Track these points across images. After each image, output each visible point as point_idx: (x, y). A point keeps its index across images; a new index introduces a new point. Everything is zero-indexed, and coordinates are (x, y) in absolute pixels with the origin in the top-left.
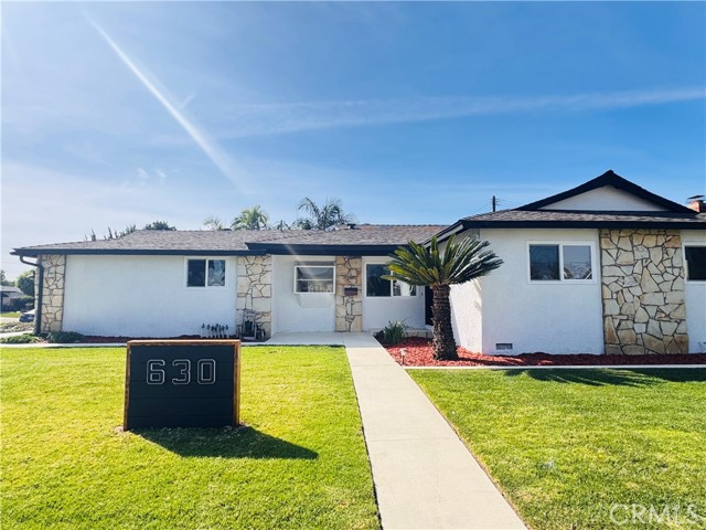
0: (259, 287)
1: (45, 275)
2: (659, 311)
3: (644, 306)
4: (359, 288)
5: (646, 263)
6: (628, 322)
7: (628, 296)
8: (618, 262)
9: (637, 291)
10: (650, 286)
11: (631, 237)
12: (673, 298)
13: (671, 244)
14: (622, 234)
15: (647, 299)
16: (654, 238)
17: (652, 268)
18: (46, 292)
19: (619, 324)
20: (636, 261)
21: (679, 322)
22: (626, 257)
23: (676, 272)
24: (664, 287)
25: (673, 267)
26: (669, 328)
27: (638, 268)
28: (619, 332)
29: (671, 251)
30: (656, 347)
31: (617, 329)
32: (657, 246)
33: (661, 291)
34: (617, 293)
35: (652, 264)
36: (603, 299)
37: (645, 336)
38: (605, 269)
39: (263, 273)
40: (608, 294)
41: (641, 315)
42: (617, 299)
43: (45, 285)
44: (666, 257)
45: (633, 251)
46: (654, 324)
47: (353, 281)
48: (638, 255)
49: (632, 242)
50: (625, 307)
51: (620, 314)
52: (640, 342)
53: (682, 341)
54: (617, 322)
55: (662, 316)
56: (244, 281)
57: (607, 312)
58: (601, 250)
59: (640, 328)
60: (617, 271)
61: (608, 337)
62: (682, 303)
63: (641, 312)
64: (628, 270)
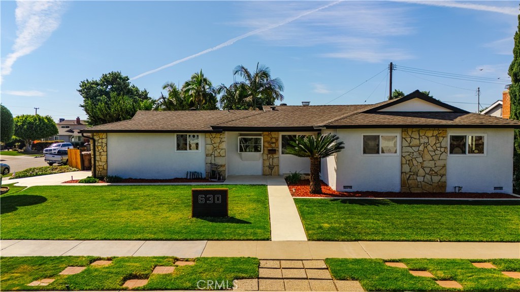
0: (219, 151)
1: (96, 143)
2: (431, 170)
3: (423, 168)
4: (277, 149)
5: (426, 145)
6: (414, 176)
7: (415, 162)
8: (411, 144)
9: (420, 160)
10: (427, 157)
11: (419, 131)
12: (439, 163)
13: (441, 135)
14: (414, 130)
15: (425, 164)
16: (432, 132)
17: (429, 148)
18: (97, 153)
19: (409, 177)
20: (420, 144)
21: (442, 176)
22: (416, 142)
23: (443, 150)
24: (436, 158)
25: (441, 147)
26: (436, 179)
27: (421, 148)
28: (409, 181)
29: (441, 139)
30: (428, 189)
31: (408, 179)
32: (433, 136)
33: (433, 160)
34: (409, 161)
35: (429, 146)
36: (402, 164)
37: (423, 183)
38: (404, 148)
39: (221, 142)
40: (404, 162)
41: (421, 172)
42: (409, 164)
43: (97, 149)
44: (437, 141)
45: (419, 139)
46: (428, 177)
47: (273, 145)
48: (422, 141)
49: (419, 134)
50: (413, 168)
51: (410, 172)
52: (420, 186)
53: (443, 185)
54: (408, 176)
55: (432, 173)
56: (210, 147)
57: (403, 171)
58: (402, 138)
59: (420, 179)
60: (410, 149)
61: (403, 183)
62: (444, 166)
63: (421, 170)
64: (416, 149)
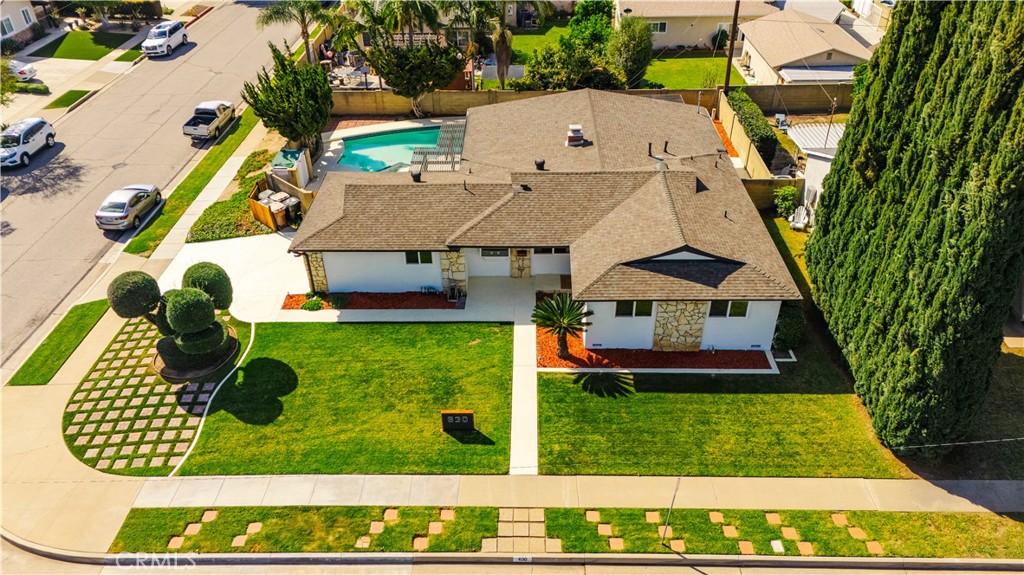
0: (457, 266)
2: (686, 332)
3: (677, 331)
5: (683, 311)
6: (667, 337)
7: (669, 326)
8: (667, 311)
9: (676, 324)
10: (683, 321)
12: (698, 326)
15: (681, 327)
17: (687, 313)
18: (313, 268)
19: (662, 338)
20: (677, 310)
21: (697, 337)
23: (700, 315)
24: (692, 322)
26: (690, 340)
27: (678, 313)
28: (661, 341)
33: (689, 324)
34: (664, 324)
37: (676, 343)
39: (459, 257)
40: (658, 325)
41: (675, 334)
42: (663, 327)
43: (311, 265)
46: (682, 338)
50: (667, 331)
51: (664, 334)
52: (673, 346)
53: (697, 345)
55: (687, 335)
56: (447, 262)
57: (656, 333)
59: (673, 340)
60: (665, 315)
61: (655, 343)
62: (701, 329)
63: (675, 333)
64: (672, 314)
